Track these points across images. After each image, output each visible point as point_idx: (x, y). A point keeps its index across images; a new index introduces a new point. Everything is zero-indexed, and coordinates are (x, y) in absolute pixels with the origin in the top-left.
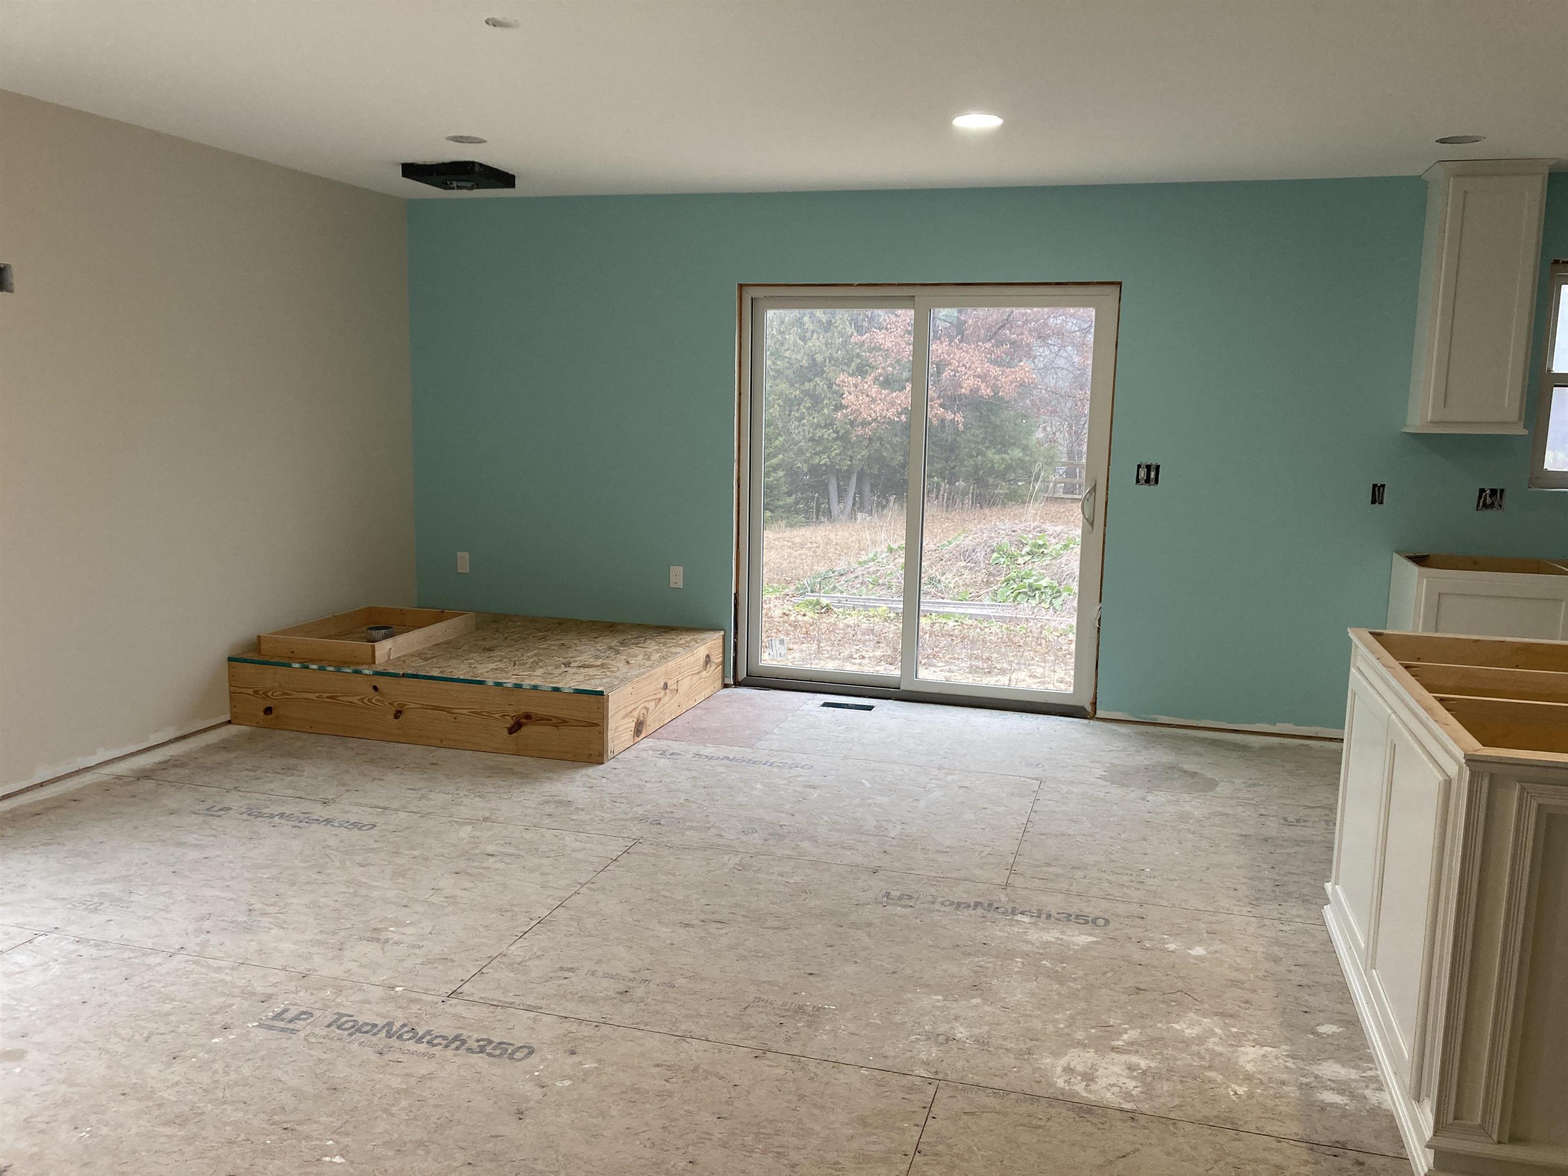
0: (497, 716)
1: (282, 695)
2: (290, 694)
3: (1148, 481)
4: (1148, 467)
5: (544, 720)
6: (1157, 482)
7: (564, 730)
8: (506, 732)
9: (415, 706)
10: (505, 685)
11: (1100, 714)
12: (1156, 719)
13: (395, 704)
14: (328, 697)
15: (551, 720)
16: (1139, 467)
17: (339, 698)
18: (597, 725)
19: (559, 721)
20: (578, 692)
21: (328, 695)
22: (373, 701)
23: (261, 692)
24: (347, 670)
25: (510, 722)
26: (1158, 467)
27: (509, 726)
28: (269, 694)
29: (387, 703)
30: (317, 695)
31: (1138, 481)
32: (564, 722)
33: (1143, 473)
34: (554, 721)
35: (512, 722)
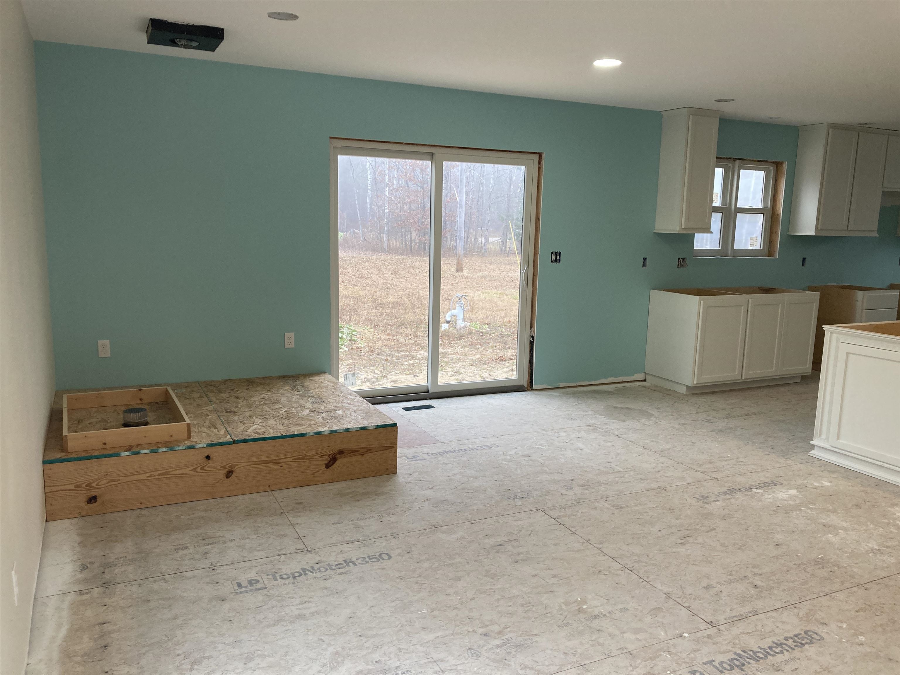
0: (316, 457)
1: (109, 482)
2: (119, 480)
3: (556, 261)
4: (556, 253)
5: (354, 452)
6: (560, 261)
7: (367, 456)
8: (324, 466)
9: (245, 464)
10: (323, 433)
11: (535, 387)
12: (559, 385)
13: (227, 466)
14: (159, 475)
15: (359, 451)
16: (552, 253)
17: (171, 473)
18: (392, 447)
19: (365, 450)
20: (379, 427)
21: (159, 472)
22: (206, 468)
23: (84, 486)
24: (180, 448)
25: (327, 459)
26: (560, 253)
27: (326, 462)
28: (94, 485)
29: (219, 467)
30: (148, 475)
31: (552, 261)
32: (368, 450)
33: (554, 257)
34: (362, 451)
35: (328, 459)
